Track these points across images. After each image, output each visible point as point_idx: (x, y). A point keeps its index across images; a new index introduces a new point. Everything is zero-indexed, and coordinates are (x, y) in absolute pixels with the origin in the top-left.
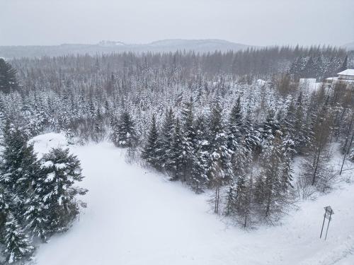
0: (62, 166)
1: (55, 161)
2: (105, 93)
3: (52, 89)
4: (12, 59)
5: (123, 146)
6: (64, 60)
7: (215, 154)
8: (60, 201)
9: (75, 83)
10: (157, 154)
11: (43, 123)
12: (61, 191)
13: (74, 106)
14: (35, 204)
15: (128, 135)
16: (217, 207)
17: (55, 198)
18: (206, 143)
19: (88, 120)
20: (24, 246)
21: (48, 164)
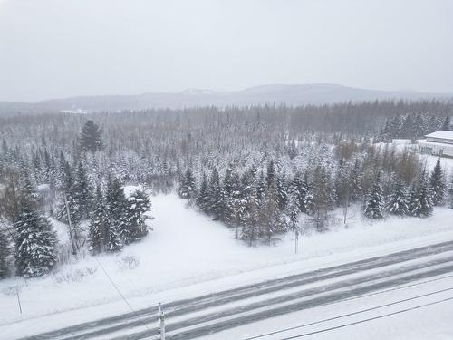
0: (140, 200)
1: (136, 198)
2: (179, 153)
3: (132, 148)
4: (90, 112)
5: (185, 197)
6: (144, 114)
7: (243, 201)
8: (138, 221)
9: (153, 142)
10: (205, 201)
11: (125, 178)
12: (139, 216)
13: (150, 164)
14: (125, 221)
15: (190, 188)
16: (236, 235)
17: (135, 219)
18: (237, 193)
19: (161, 176)
20: (118, 242)
21: (133, 199)
